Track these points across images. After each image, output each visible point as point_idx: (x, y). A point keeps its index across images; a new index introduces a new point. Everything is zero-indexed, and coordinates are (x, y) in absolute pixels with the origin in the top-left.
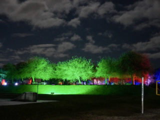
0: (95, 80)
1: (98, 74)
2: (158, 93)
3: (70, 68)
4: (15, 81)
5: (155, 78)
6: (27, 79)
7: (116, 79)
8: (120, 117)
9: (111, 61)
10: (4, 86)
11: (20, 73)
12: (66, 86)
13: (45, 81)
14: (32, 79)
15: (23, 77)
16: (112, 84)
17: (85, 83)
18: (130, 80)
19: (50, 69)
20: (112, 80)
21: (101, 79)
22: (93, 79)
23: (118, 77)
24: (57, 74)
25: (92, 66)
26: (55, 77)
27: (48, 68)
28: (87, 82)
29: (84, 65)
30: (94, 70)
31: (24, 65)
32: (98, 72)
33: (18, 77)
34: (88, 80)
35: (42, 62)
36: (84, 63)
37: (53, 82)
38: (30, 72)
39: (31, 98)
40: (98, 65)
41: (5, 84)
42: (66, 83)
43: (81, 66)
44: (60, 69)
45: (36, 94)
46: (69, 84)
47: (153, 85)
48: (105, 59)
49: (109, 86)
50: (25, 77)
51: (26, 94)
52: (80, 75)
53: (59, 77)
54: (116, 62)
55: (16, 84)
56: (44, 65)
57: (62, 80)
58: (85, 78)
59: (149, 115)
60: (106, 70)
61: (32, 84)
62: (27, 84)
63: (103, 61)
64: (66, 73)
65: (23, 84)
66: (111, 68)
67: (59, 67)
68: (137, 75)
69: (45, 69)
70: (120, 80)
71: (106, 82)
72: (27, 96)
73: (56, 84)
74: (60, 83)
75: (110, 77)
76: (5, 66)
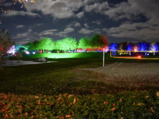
1: (79, 47)
2: (112, 56)
3: (64, 43)
4: (33, 51)
5: (110, 48)
6: (40, 50)
9: (86, 39)
10: (27, 54)
11: (36, 47)
13: (50, 51)
15: (38, 49)
17: (72, 52)
18: (97, 50)
19: (53, 44)
20: (87, 49)
21: (81, 49)
22: (77, 49)
23: (90, 48)
24: (57, 47)
25: (76, 42)
26: (55, 49)
30: (77, 44)
31: (38, 42)
33: (35, 49)
34: (74, 50)
35: (48, 40)
36: (72, 40)
37: (54, 51)
38: (42, 46)
39: (44, 60)
41: (28, 53)
42: (61, 52)
43: (70, 42)
44: (58, 44)
47: (109, 52)
49: (86, 53)
52: (70, 47)
54: (89, 39)
55: (34, 53)
56: (49, 42)
57: (59, 50)
58: (72, 49)
60: (84, 44)
61: (42, 53)
63: (82, 39)
64: (61, 46)
65: (38, 53)
66: (87, 43)
68: (101, 47)
69: (50, 44)
71: (84, 51)
73: (56, 53)
74: (58, 52)
75: (86, 48)
76: (28, 43)
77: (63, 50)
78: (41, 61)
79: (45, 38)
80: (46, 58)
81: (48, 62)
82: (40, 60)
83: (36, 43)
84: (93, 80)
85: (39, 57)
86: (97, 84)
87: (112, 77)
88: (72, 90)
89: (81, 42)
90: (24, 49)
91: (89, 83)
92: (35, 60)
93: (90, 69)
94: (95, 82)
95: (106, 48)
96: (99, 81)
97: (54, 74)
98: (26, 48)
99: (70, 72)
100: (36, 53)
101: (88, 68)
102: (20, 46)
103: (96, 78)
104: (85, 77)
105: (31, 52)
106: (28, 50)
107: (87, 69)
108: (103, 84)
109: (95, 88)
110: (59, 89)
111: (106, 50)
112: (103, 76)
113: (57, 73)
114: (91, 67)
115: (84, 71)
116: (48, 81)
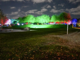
0: (50, 23)
1: (51, 21)
2: (73, 27)
3: (41, 18)
4: (22, 23)
5: (72, 22)
7: (58, 22)
8: (60, 36)
9: (56, 16)
11: (24, 20)
12: (40, 25)
13: (33, 23)
14: (28, 23)
16: (57, 24)
17: (47, 24)
18: (63, 23)
19: (34, 19)
20: (57, 23)
21: (52, 22)
22: (50, 22)
24: (37, 21)
25: (50, 18)
26: (36, 22)
27: (34, 18)
28: (48, 24)
29: (46, 17)
30: (50, 19)
31: (25, 18)
32: (52, 20)
33: (23, 22)
34: (48, 23)
35: (31, 16)
37: (35, 24)
38: (27, 20)
39: (28, 29)
40: (52, 17)
41: (19, 24)
42: (40, 24)
43: (45, 18)
44: (38, 19)
45: (30, 28)
46: (41, 24)
47: (71, 25)
48: (54, 15)
49: (56, 25)
50: (25, 22)
51: (26, 28)
52: (45, 21)
53: (37, 22)
54: (58, 16)
55: (22, 24)
56: (32, 18)
57: (38, 23)
58: (47, 22)
59: (70, 35)
60: (54, 19)
61: (28, 24)
62: (26, 24)
64: (40, 20)
65: (25, 24)
66: (57, 18)
67: (37, 18)
68: (66, 21)
69: (32, 19)
70: (59, 23)
71: (54, 24)
72: (27, 28)
73: (37, 24)
74: (38, 24)
75: (56, 22)
76: (18, 18)
77: (41, 23)
79: (29, 15)
80: (29, 28)
81: (30, 30)
82: (25, 29)
83: (24, 18)
84: (59, 45)
85: (24, 27)
86: (62, 48)
87: (74, 43)
88: (42, 52)
90: (16, 22)
91: (56, 47)
92: (22, 29)
93: (58, 36)
94: (61, 46)
95: (69, 22)
96: (63, 46)
97: (32, 39)
98: (18, 21)
99: (43, 38)
101: (56, 35)
102: (14, 20)
103: (62, 43)
104: (53, 42)
105: (20, 24)
106: (19, 23)
108: (66, 49)
109: (60, 52)
111: (69, 23)
112: (67, 41)
113: (34, 39)
115: (53, 37)
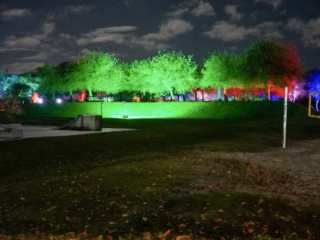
0: (199, 94)
1: (204, 83)
2: (312, 113)
3: (155, 70)
4: (58, 95)
5: (306, 88)
6: (79, 92)
7: (237, 90)
9: (228, 58)
10: (37, 105)
11: (67, 81)
12: (147, 104)
14: (87, 91)
15: (71, 88)
17: (181, 99)
18: (261, 92)
19: (119, 74)
20: (230, 92)
21: (209, 90)
22: (195, 91)
23: (241, 86)
24: (132, 83)
25: (195, 68)
26: (127, 88)
27: (116, 71)
28: (185, 97)
29: (179, 66)
31: (73, 67)
33: (63, 89)
34: (188, 93)
35: (104, 61)
36: (181, 61)
37: (123, 97)
38: (84, 80)
39: (92, 124)
40: (206, 65)
41: (39, 100)
42: (147, 98)
43: (174, 68)
44: (136, 74)
48: (217, 55)
51: (83, 118)
52: (173, 84)
53: (134, 89)
55: (59, 101)
56: (108, 67)
57: (139, 94)
58: (181, 89)
61: (86, 100)
62: (77, 101)
63: (213, 58)
64: (147, 80)
65: (71, 100)
66: (229, 71)
67: (134, 69)
68: (275, 83)
69: (110, 73)
70: (244, 91)
71: (219, 96)
72: (85, 121)
73: (130, 101)
74: (135, 98)
75: (226, 86)
76: (39, 69)
77: (151, 91)
78: (82, 129)
79: (94, 54)
80: (99, 118)
81: (104, 130)
82: (78, 124)
83: (66, 70)
84: (250, 191)
85: (75, 115)
86: (261, 205)
88: (181, 221)
89: (211, 68)
90: (25, 88)
91: (237, 199)
92: (63, 123)
93: (240, 156)
94: (257, 198)
95: (291, 89)
96: (269, 195)
97: (120, 167)
98: (34, 86)
99: (174, 164)
100: (65, 102)
101: (231, 151)
102: (14, 79)
103: (259, 184)
104: (222, 182)
105: (48, 97)
106: (40, 92)
107: (228, 156)
108: (282, 206)
109: (256, 219)
110: (139, 216)
111: (292, 93)
112: (283, 179)
113: (134, 167)
114: (242, 150)
115: (218, 160)
116: (102, 192)
